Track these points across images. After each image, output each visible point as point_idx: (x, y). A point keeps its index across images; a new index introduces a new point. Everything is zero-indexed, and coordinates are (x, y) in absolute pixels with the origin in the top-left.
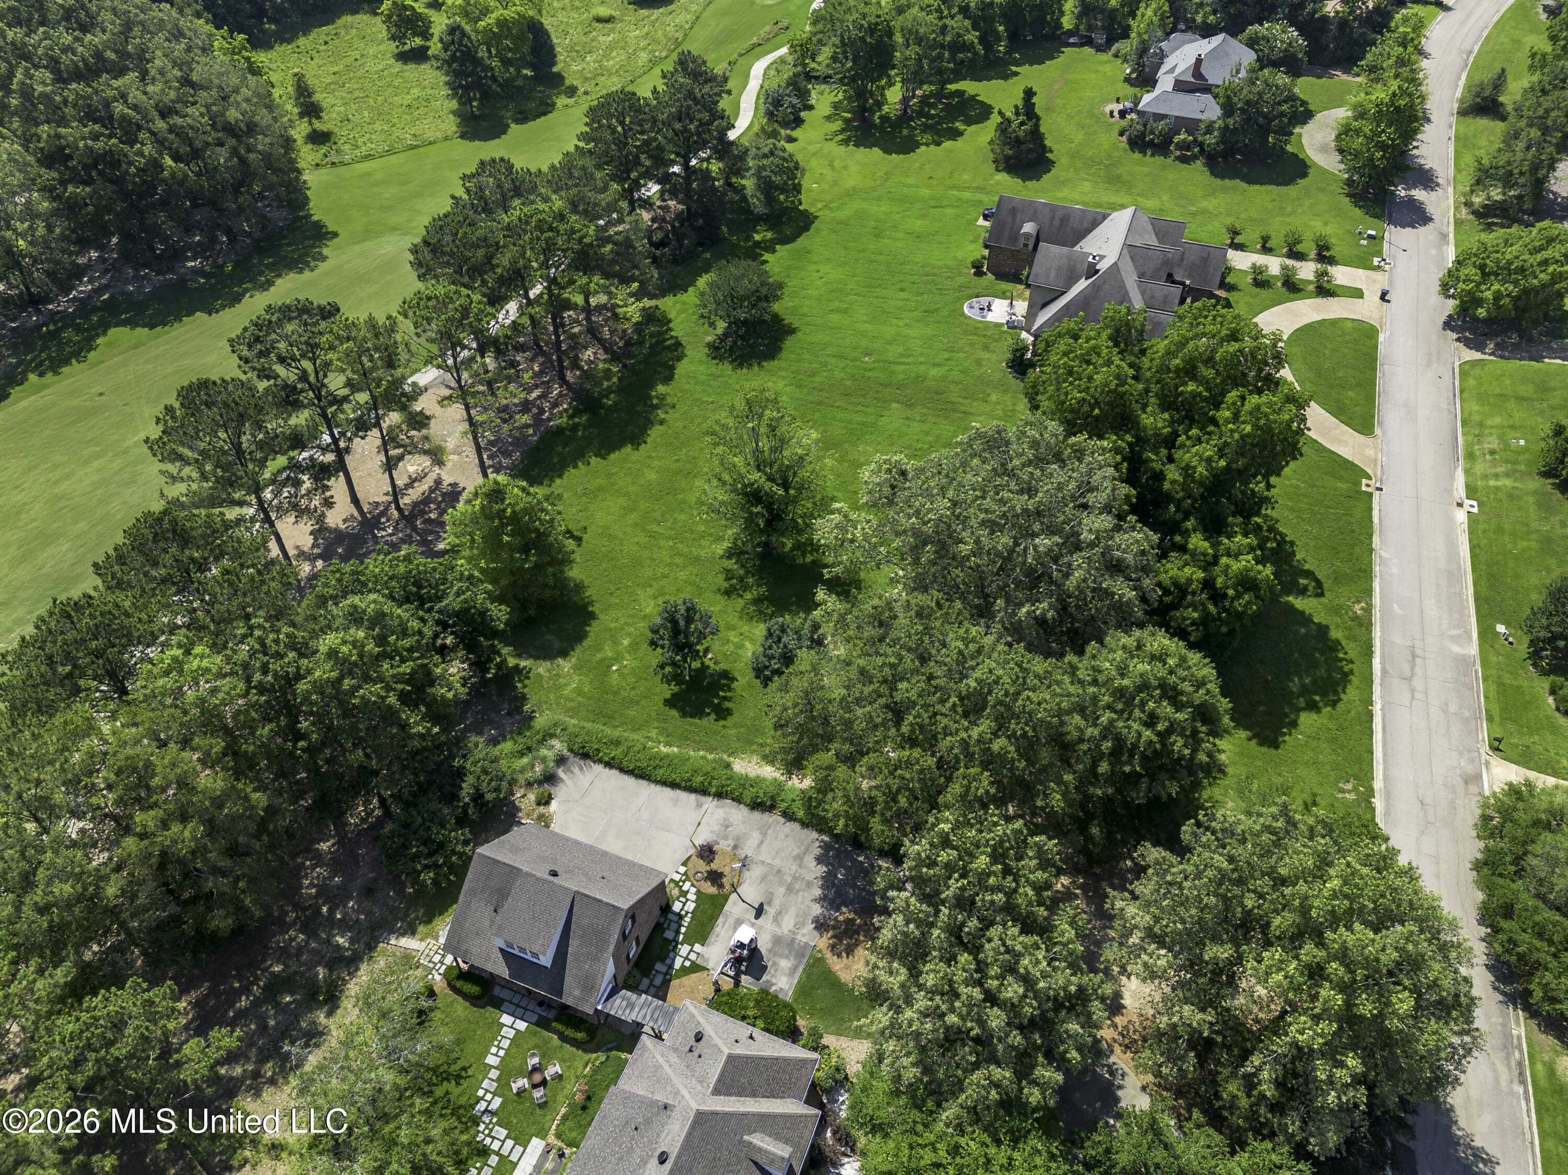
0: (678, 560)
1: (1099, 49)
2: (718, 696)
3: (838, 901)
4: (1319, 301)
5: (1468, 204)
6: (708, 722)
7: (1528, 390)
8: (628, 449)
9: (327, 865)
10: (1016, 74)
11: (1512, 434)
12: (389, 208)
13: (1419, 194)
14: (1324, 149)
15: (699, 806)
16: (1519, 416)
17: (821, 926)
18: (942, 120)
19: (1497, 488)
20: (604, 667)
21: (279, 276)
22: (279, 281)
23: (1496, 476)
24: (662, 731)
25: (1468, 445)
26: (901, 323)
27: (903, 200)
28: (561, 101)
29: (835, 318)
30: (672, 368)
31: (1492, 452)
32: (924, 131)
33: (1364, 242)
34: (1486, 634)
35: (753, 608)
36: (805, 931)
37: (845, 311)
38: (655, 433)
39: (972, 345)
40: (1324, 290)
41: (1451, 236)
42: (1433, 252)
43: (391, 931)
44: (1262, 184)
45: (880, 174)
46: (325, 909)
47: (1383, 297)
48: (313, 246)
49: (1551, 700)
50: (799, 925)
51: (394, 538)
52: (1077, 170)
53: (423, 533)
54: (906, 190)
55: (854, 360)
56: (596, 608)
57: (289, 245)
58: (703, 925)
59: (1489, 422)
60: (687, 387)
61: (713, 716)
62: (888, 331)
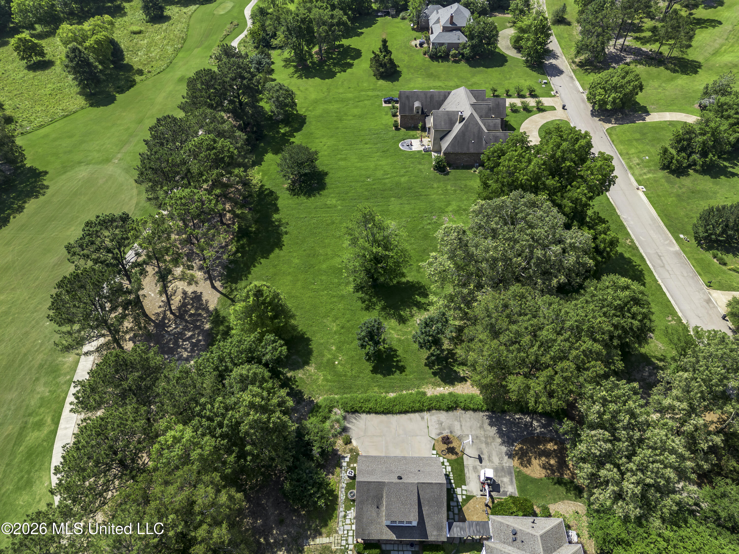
0: (335, 299)
1: (393, 17)
2: (394, 361)
3: (511, 441)
4: (541, 114)
5: (574, 62)
6: (397, 375)
7: (637, 136)
8: (277, 251)
9: (249, 516)
10: (362, 33)
11: (642, 155)
12: (70, 152)
13: (553, 61)
14: (508, 48)
15: (423, 418)
16: (640, 147)
17: (510, 456)
18: (340, 60)
19: (648, 179)
20: (330, 364)
21: (25, 202)
22: (26, 205)
23: (645, 174)
24: (379, 386)
25: (627, 163)
26: (375, 159)
27: (343, 101)
28: (138, 78)
29: (342, 163)
30: (275, 205)
31: (638, 164)
32: (334, 66)
33: (544, 86)
34: (677, 239)
35: (383, 313)
36: (505, 461)
37: (345, 159)
38: (285, 239)
39: (413, 163)
40: (541, 109)
41: (574, 77)
42: (571, 85)
43: (307, 538)
44: (492, 67)
45: (325, 90)
46: (262, 540)
47: (564, 107)
48: (36, 181)
49: (715, 260)
50: (501, 459)
51: (178, 329)
52: (412, 74)
53: (193, 322)
54: (341, 96)
55: (363, 181)
56: (308, 335)
57: (21, 183)
58: (460, 475)
59: (630, 152)
60: (288, 212)
61: (398, 372)
62: (372, 165)
